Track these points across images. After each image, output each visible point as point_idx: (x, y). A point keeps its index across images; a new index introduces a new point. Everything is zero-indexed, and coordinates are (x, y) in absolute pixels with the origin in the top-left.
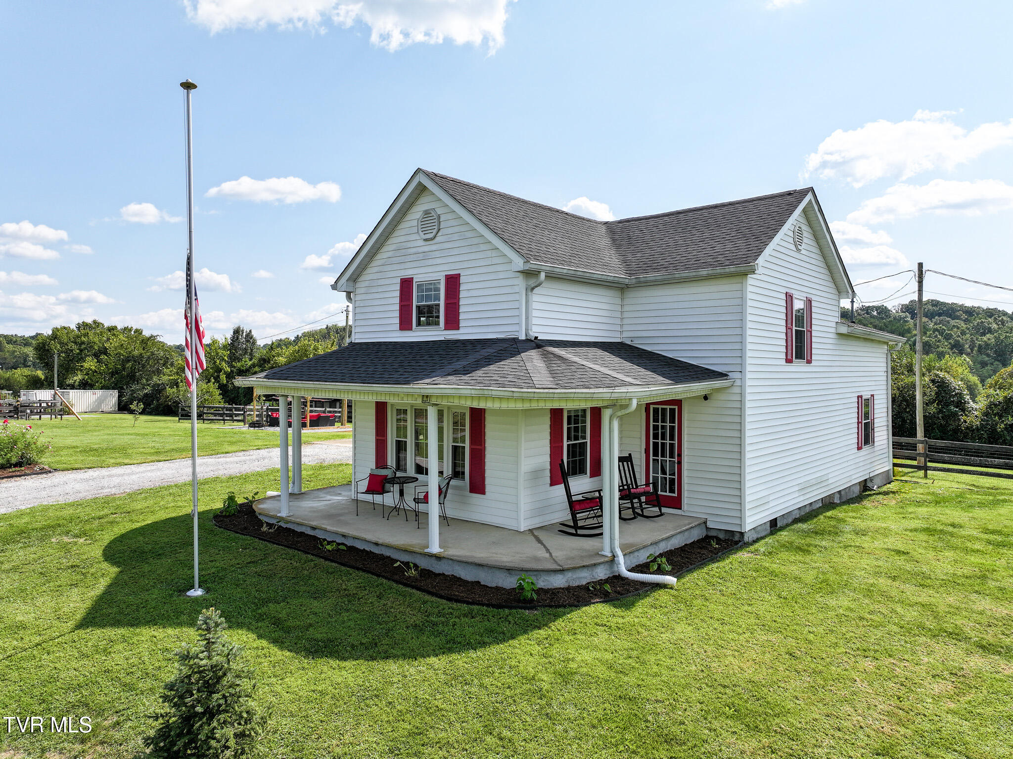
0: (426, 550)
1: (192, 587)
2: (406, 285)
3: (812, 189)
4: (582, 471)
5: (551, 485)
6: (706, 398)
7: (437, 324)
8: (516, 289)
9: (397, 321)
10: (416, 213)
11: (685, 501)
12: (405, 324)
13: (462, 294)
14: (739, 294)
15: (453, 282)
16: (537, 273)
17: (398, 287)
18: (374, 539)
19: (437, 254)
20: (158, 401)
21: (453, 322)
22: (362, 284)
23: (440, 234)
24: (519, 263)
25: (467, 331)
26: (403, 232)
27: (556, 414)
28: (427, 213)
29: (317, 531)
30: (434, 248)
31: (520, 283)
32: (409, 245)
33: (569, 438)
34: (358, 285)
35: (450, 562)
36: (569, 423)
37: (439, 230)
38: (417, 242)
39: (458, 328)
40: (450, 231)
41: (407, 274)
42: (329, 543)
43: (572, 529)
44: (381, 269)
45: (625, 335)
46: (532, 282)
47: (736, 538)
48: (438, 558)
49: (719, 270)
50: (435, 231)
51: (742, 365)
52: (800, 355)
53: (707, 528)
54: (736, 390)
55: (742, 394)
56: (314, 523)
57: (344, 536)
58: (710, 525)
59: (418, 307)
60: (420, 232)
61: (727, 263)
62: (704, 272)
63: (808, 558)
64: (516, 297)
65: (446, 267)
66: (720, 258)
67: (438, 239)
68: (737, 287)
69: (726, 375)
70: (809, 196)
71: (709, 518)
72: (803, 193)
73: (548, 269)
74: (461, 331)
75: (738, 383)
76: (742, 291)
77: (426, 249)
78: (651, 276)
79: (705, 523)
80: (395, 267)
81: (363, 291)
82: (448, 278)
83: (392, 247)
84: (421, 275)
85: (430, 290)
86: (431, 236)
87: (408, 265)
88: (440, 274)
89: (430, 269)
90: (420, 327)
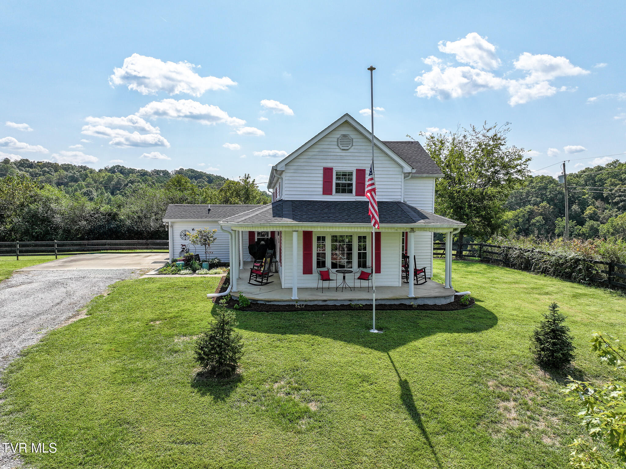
0: (409, 297)
2: (328, 172)
7: (350, 191)
8: (400, 180)
9: (321, 190)
10: (338, 135)
12: (327, 190)
15: (361, 173)
17: (322, 172)
19: (350, 158)
21: (361, 192)
23: (352, 148)
24: (408, 170)
28: (344, 136)
29: (327, 302)
30: (348, 154)
31: (402, 177)
32: (330, 150)
34: (287, 167)
37: (352, 146)
38: (336, 150)
39: (363, 196)
40: (357, 147)
41: (329, 165)
44: (308, 160)
50: (350, 146)
59: (337, 185)
60: (339, 145)
64: (400, 183)
65: (356, 165)
67: (350, 150)
77: (343, 154)
80: (320, 161)
81: (291, 171)
82: (358, 171)
83: (317, 150)
84: (338, 167)
85: (347, 175)
86: (348, 148)
87: (329, 161)
88: (353, 168)
89: (345, 165)
90: (337, 194)
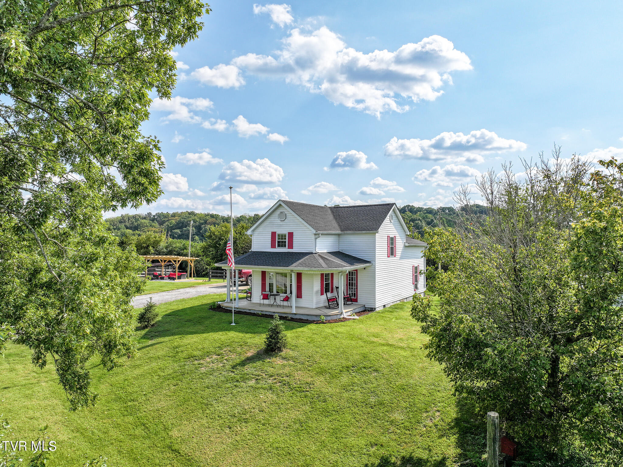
0: (292, 313)
2: (274, 234)
3: (395, 203)
4: (329, 291)
5: (322, 295)
6: (365, 269)
7: (285, 246)
8: (312, 238)
9: (270, 245)
10: (278, 212)
11: (359, 300)
12: (273, 246)
13: (294, 238)
15: (291, 235)
16: (319, 234)
17: (271, 234)
18: (273, 311)
19: (285, 226)
21: (291, 246)
22: (256, 232)
23: (286, 219)
24: (314, 232)
25: (295, 250)
26: (273, 217)
27: (322, 275)
28: (281, 212)
29: (250, 311)
30: (284, 223)
31: (313, 237)
32: (275, 222)
33: (325, 281)
34: (254, 233)
36: (325, 278)
38: (278, 221)
39: (293, 249)
40: (289, 219)
41: (274, 230)
43: (329, 307)
44: (264, 228)
45: (340, 249)
46: (317, 237)
47: (373, 310)
48: (295, 314)
49: (368, 232)
50: (284, 219)
51: (375, 259)
52: (392, 254)
54: (373, 266)
55: (375, 268)
56: (250, 309)
57: (262, 311)
58: (366, 306)
59: (279, 242)
60: (279, 218)
62: (364, 232)
63: (393, 314)
64: (312, 241)
65: (289, 230)
66: (368, 228)
67: (285, 221)
68: (373, 236)
69: (370, 262)
70: (394, 206)
71: (366, 304)
73: (322, 233)
75: (374, 264)
76: (375, 238)
77: (281, 223)
78: (349, 232)
79: (364, 306)
80: (269, 228)
81: (256, 234)
82: (289, 233)
83: (269, 222)
84: (279, 231)
85: (282, 236)
87: (274, 228)
88: (287, 232)
89: (282, 230)
90: (279, 248)
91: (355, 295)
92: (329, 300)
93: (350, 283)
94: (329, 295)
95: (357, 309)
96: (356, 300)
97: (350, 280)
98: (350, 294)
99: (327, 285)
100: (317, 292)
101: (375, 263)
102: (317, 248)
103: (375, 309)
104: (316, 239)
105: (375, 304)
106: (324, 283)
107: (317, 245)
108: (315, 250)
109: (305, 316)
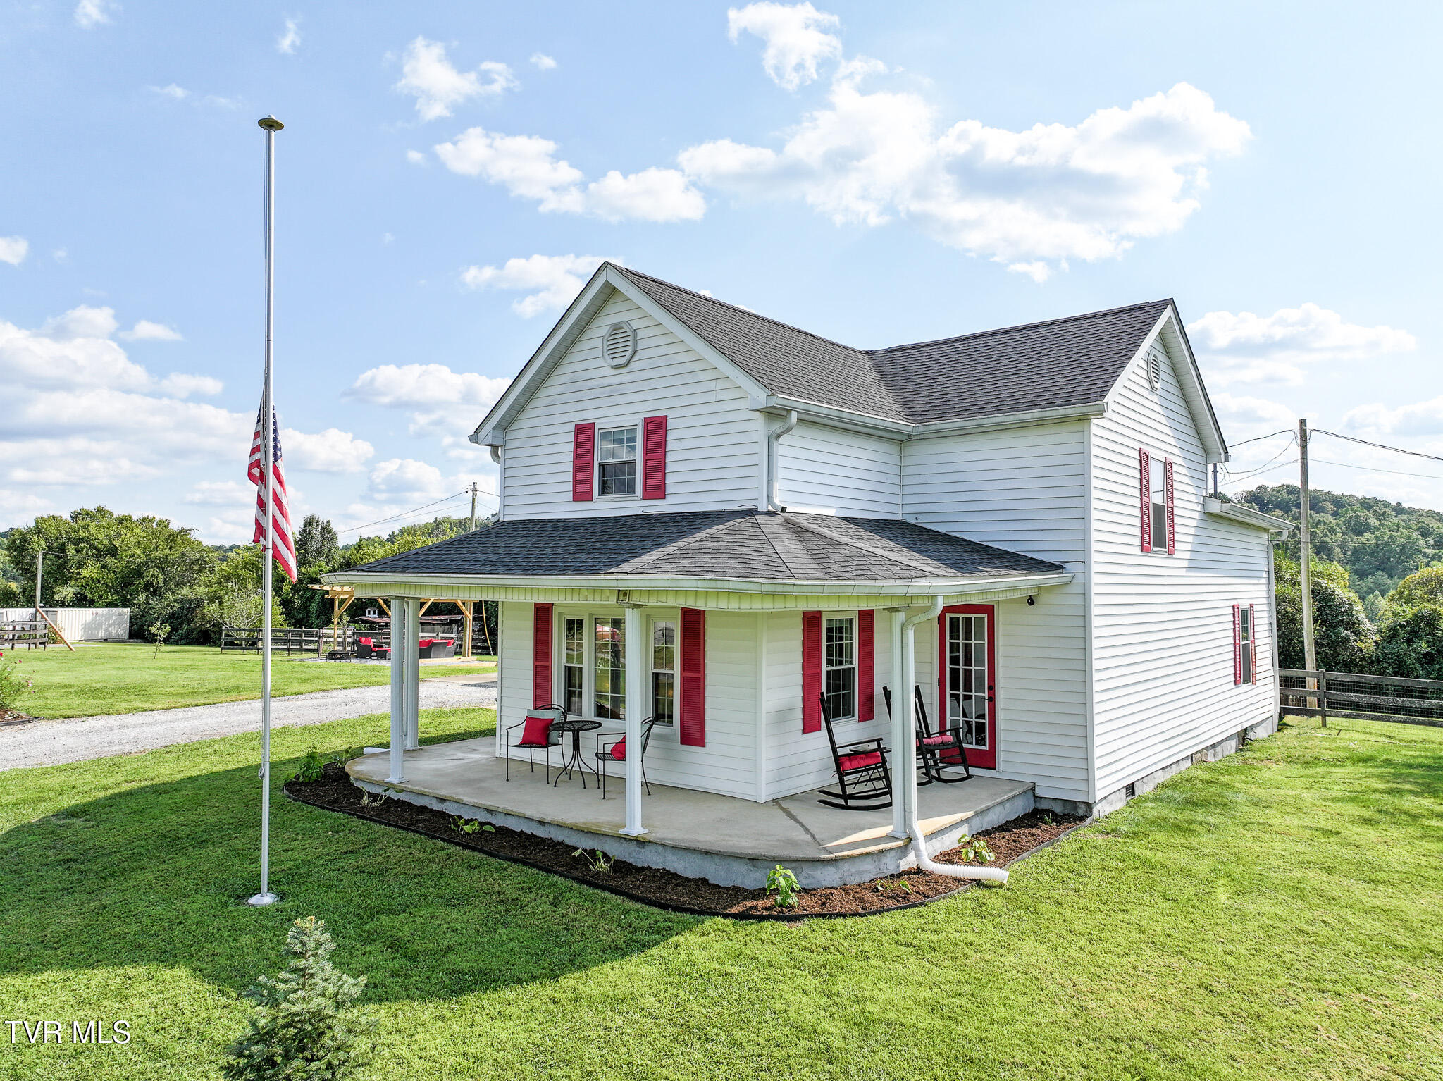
0: (621, 831)
1: (257, 891)
2: (584, 433)
3: (1170, 302)
4: (848, 712)
5: (804, 732)
6: (1031, 601)
7: (631, 489)
8: (755, 437)
9: (570, 487)
10: (601, 328)
11: (1001, 757)
12: (581, 493)
13: (670, 446)
14: (1078, 448)
15: (656, 429)
16: (785, 413)
17: (571, 437)
18: (538, 816)
19: (632, 387)
20: (189, 625)
21: (655, 488)
22: (517, 434)
23: (636, 358)
24: (760, 397)
25: (677, 500)
26: (580, 356)
27: (811, 620)
28: (616, 327)
29: (447, 804)
30: (627, 378)
31: (759, 426)
32: (587, 375)
33: (829, 662)
34: (509, 436)
35: (660, 849)
36: (829, 639)
37: (635, 352)
38: (602, 370)
39: (664, 497)
41: (585, 417)
42: (467, 822)
43: (840, 800)
44: (545, 411)
45: (906, 509)
46: (777, 427)
47: (1081, 812)
48: (641, 842)
49: (1049, 412)
50: (628, 354)
51: (1086, 550)
52: (1160, 542)
53: (1035, 797)
54: (1077, 589)
55: (1086, 595)
56: (443, 793)
57: (490, 811)
58: (1040, 792)
59: (604, 470)
60: (606, 356)
61: (1060, 402)
62: (1027, 415)
63: (1194, 841)
64: (755, 448)
65: (647, 407)
66: (1049, 396)
67: (633, 366)
68: (1076, 437)
69: (1062, 567)
70: (1168, 312)
71: (1039, 782)
72: (1160, 306)
73: (801, 406)
74: (669, 500)
75: (1080, 578)
76: (1084, 444)
77: (615, 380)
78: (947, 424)
79: (1033, 789)
80: (568, 408)
81: (517, 444)
82: (648, 423)
83: (563, 379)
84: (605, 419)
86: (622, 361)
87: (588, 405)
88: (636, 416)
89: (621, 410)
90: (605, 496)
91: (984, 729)
92: (841, 763)
93: (955, 673)
94: (848, 731)
95: (998, 810)
96: (988, 760)
97: (955, 661)
98: (955, 731)
99: (840, 680)
100: (781, 717)
101: (1087, 573)
102: (777, 486)
103: (1089, 806)
104: (774, 437)
105: (1088, 780)
106: (825, 669)
107: (780, 473)
108: (770, 498)
109: (692, 858)
